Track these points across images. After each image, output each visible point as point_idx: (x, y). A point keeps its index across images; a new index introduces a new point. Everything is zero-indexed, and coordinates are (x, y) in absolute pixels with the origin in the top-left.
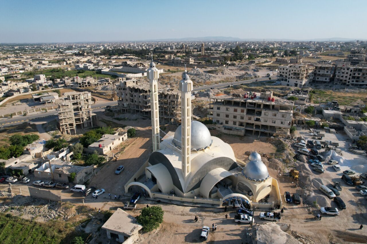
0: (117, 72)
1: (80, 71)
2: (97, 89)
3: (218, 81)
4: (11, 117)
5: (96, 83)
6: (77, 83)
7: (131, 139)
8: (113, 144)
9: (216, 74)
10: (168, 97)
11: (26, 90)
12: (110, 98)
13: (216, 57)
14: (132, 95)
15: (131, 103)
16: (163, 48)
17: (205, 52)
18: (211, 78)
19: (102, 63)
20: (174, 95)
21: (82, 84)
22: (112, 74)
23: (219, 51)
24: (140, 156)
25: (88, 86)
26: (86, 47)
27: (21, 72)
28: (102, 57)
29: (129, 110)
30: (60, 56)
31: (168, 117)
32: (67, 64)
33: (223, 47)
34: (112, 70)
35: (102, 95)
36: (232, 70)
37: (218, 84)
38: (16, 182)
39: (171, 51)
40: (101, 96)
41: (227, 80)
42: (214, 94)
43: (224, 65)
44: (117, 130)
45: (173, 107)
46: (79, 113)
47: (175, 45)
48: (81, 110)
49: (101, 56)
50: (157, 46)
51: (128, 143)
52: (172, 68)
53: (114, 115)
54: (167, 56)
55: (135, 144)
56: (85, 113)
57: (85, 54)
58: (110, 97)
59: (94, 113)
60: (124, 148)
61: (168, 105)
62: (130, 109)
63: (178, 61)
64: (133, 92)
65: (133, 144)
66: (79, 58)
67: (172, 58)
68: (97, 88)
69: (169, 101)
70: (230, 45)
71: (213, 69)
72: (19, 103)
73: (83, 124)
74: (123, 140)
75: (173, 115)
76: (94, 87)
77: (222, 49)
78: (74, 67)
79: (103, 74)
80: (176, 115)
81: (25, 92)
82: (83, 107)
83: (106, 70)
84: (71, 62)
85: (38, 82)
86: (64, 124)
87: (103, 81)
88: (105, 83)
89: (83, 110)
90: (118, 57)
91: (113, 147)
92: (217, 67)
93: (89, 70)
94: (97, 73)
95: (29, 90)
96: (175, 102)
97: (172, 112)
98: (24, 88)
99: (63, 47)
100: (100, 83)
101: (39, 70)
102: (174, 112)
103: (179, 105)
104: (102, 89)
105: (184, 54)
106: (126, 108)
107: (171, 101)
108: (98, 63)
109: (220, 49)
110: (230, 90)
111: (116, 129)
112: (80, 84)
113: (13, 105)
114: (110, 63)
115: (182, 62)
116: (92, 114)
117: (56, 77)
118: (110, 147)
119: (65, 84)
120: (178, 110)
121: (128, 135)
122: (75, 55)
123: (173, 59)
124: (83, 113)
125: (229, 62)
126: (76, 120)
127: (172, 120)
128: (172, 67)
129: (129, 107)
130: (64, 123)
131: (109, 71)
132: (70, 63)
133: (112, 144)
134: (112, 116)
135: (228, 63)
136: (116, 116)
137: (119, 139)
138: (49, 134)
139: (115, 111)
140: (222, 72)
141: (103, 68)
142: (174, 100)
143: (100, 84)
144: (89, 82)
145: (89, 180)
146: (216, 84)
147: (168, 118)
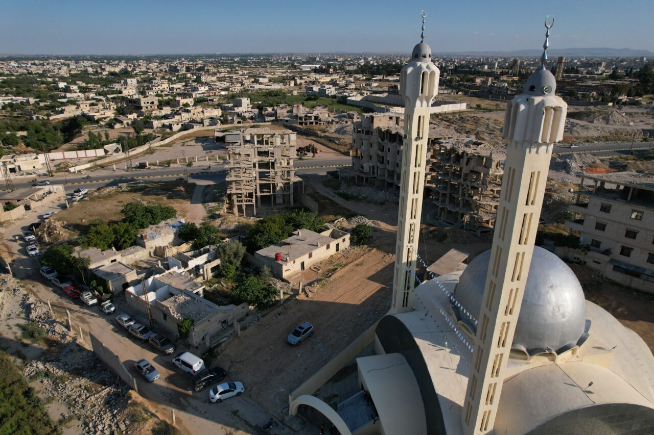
0: (375, 102)
1: (311, 98)
2: (328, 131)
3: (592, 138)
4: (169, 166)
5: (330, 120)
6: (296, 116)
7: (357, 250)
8: (310, 256)
9: (589, 122)
10: (465, 160)
11: (213, 121)
12: (346, 150)
13: (591, 86)
14: (383, 147)
15: (379, 164)
16: (474, 65)
17: (564, 75)
18: (575, 128)
19: (353, 86)
20: (481, 158)
21: (305, 120)
22: (365, 106)
23: (597, 74)
24: (363, 300)
25: (314, 124)
26: (336, 60)
27: (223, 93)
28: (358, 76)
29: (373, 180)
30: (291, 72)
31: (457, 209)
32: (295, 84)
33: (607, 67)
34: (366, 99)
35: (334, 142)
36: (630, 114)
37: (591, 145)
38: (93, 305)
39: (489, 71)
40: (330, 144)
41: (617, 136)
42: (582, 167)
43: (610, 104)
44: (333, 221)
45: (473, 188)
46: (269, 172)
47: (499, 63)
48: (273, 168)
49: (355, 75)
50: (463, 62)
51: (347, 258)
52: (485, 103)
53: (339, 187)
54: (478, 81)
55: (361, 264)
56: (280, 174)
57: (331, 70)
58: (345, 148)
59: (300, 176)
60: (334, 270)
61: (461, 180)
62: (375, 178)
63: (501, 90)
64: (386, 141)
65: (357, 265)
66: (318, 76)
67: (489, 83)
68: (328, 129)
69: (465, 170)
70: (625, 63)
71: (582, 109)
72: (193, 143)
73: (274, 196)
74: (337, 250)
75: (469, 205)
76: (323, 127)
77: (604, 72)
78: (304, 90)
79: (348, 105)
80: (479, 207)
81: (210, 125)
82: (278, 161)
83: (356, 97)
84: (303, 81)
85: (237, 110)
86: (234, 191)
87: (344, 116)
88: (347, 120)
89: (278, 167)
90: (385, 78)
91: (308, 262)
92: (592, 107)
93: (328, 96)
94: (339, 102)
95: (217, 123)
96: (480, 174)
97: (468, 199)
98: (212, 118)
99: (301, 60)
100: (337, 120)
101: (250, 91)
102: (475, 198)
103: (490, 183)
104: (335, 132)
105: (516, 78)
106: (366, 174)
107: (472, 171)
108: (347, 85)
109: (600, 72)
110: (627, 159)
111: (331, 217)
112: (301, 118)
113: (183, 145)
114: (368, 87)
115: (509, 92)
116: (294, 179)
117: (267, 104)
118: (303, 264)
119: (276, 117)
120: (485, 196)
121: (351, 240)
122: (315, 72)
123: (491, 86)
124: (276, 173)
125: (624, 98)
126: (262, 186)
127: (466, 218)
128: (487, 102)
129: (373, 173)
130: (234, 189)
131: (362, 100)
132: (301, 84)
133: (307, 255)
134: (335, 188)
135: (621, 100)
136: (343, 189)
137: (328, 247)
138: (205, 207)
139: (344, 178)
140: (604, 118)
141: (351, 95)
142: (478, 169)
143: (337, 123)
144: (318, 117)
145: (221, 344)
146: (587, 144)
147: (457, 212)
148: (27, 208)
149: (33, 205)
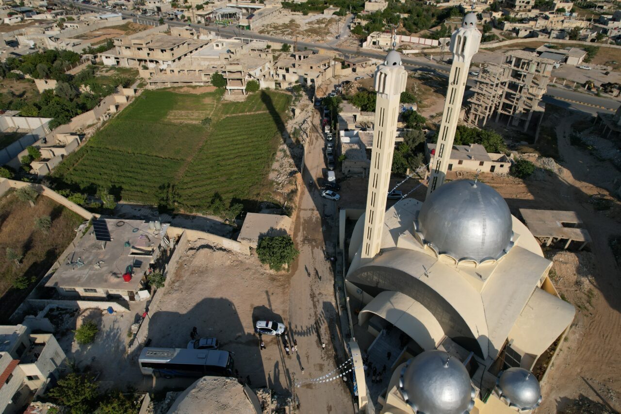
7: (509, 179)
8: (460, 163)
11: (562, 33)
46: (515, 95)
48: (520, 91)
51: (494, 179)
56: (524, 98)
73: (512, 117)
74: (492, 170)
89: (525, 93)
91: (457, 167)
95: (566, 37)
98: (562, 30)
116: (535, 108)
118: (451, 166)
124: (521, 97)
126: (505, 105)
130: (475, 99)
133: (457, 161)
137: (481, 164)
148: (354, 70)
149: (359, 69)
